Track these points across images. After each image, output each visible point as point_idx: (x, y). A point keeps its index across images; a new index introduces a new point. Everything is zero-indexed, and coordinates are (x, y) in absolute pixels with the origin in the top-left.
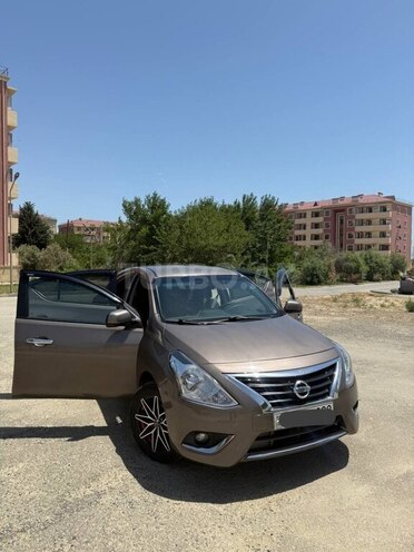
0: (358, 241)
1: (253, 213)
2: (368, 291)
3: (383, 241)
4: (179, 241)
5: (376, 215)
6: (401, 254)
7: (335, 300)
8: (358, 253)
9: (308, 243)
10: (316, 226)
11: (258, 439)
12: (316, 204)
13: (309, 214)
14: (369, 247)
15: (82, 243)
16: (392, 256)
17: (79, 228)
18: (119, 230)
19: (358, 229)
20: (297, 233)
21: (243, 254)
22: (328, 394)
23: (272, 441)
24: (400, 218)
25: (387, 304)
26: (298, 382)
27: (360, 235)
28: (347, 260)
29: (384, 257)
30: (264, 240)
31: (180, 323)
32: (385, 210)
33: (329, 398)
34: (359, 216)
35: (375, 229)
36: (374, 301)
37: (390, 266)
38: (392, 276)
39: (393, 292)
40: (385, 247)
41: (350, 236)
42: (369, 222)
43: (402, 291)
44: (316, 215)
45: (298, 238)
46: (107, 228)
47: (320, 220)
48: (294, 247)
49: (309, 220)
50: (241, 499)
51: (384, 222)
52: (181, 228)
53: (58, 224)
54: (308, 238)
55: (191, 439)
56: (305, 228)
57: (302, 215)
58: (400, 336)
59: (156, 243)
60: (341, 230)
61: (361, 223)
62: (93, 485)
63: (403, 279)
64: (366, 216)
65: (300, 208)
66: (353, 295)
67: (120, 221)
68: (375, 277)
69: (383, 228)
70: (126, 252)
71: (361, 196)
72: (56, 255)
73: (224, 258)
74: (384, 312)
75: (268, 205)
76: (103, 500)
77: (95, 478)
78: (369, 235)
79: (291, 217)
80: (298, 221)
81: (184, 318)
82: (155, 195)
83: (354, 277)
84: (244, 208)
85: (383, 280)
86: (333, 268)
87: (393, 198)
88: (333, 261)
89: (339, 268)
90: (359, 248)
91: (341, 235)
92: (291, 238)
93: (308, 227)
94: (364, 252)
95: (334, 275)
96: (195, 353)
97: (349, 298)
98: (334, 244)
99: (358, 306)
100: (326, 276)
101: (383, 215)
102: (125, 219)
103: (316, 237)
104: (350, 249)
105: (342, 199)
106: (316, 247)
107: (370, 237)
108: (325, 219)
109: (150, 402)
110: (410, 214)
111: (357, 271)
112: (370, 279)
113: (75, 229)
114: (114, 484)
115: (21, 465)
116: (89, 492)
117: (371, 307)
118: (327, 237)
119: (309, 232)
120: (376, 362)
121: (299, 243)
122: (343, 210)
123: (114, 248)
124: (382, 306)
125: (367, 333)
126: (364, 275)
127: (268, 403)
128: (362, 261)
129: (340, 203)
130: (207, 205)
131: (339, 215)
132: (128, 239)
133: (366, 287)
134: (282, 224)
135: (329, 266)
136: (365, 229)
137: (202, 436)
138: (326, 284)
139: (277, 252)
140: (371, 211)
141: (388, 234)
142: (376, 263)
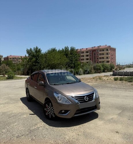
0: (100, 60)
1: (68, 52)
2: (104, 75)
3: (107, 60)
4: (45, 62)
5: (105, 52)
6: (113, 64)
7: (94, 78)
8: (100, 64)
9: (85, 61)
10: (87, 56)
11: (77, 111)
12: (87, 49)
13: (85, 52)
14: (103, 62)
15: (12, 63)
16: (110, 64)
17: (10, 59)
18: (25, 59)
19: (100, 56)
20: (82, 58)
21: (66, 65)
22: (92, 100)
23: (80, 111)
24: (112, 52)
25: (109, 79)
26: (85, 97)
27: (100, 58)
28: (97, 66)
29: (108, 65)
30: (72, 61)
31: (55, 85)
32: (107, 50)
33: (93, 101)
34: (100, 52)
35: (105, 56)
36: (105, 78)
37: (110, 68)
38: (110, 70)
39: (111, 75)
40: (108, 62)
41: (98, 59)
42: (103, 54)
43: (113, 75)
44: (87, 52)
45: (82, 60)
46: (21, 58)
47: (88, 54)
48: (81, 63)
49: (85, 54)
50: (73, 126)
51: (107, 54)
52: (46, 58)
53: (3, 57)
54: (85, 60)
55: (61, 112)
56: (84, 56)
57: (83, 52)
58: (112, 87)
59: (38, 63)
60: (95, 57)
61: (101, 54)
62: (36, 126)
63: (114, 71)
64: (102, 52)
65: (82, 50)
66: (99, 76)
67: (26, 56)
68: (105, 71)
69: (107, 56)
70: (28, 66)
71: (100, 46)
72: (4, 68)
73: (60, 67)
74: (108, 81)
75: (72, 49)
76: (40, 129)
77: (36, 124)
78: (103, 58)
79: (79, 53)
80: (82, 54)
81: (56, 84)
82: (37, 47)
83: (99, 71)
84: (65, 51)
85: (108, 72)
86: (93, 69)
87: (110, 46)
88: (92, 66)
89: (94, 69)
90: (100, 62)
91: (95, 58)
92: (80, 60)
93: (85, 56)
94: (102, 63)
95: (93, 71)
96: (60, 91)
97: (98, 78)
98: (93, 61)
99: (100, 80)
100: (91, 71)
101: (107, 52)
102: (27, 55)
103: (87, 59)
104: (98, 63)
105: (95, 47)
106: (87, 62)
107: (103, 59)
108: (90, 54)
109: (49, 105)
110: (115, 51)
111: (100, 69)
112: (104, 71)
113: (9, 59)
114: (41, 125)
115: (16, 123)
116: (35, 127)
117: (104, 80)
118: (90, 59)
119: (85, 58)
120: (105, 94)
121: (82, 61)
122: (95, 51)
123: (24, 65)
124: (107, 79)
125: (103, 87)
126: (102, 70)
127: (79, 102)
128: (101, 66)
129: (94, 48)
130: (54, 50)
131: (94, 52)
132: (28, 62)
133: (103, 74)
134: (77, 55)
135: (92, 68)
136: (102, 56)
137: (63, 111)
138: (91, 74)
139: (76, 64)
140: (103, 51)
141: (109, 58)
142: (106, 67)
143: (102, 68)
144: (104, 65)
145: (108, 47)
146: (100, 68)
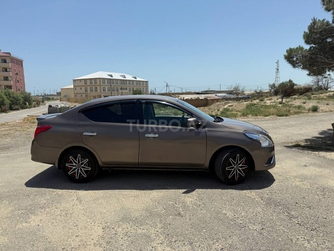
3: (7, 83)
24: (17, 68)
32: (5, 61)
35: (1, 74)
40: (9, 87)
51: (5, 70)
63: (51, 107)
69: (5, 74)
87: (9, 54)
101: (5, 65)
110: (22, 66)
141: (10, 79)
142: (14, 98)
143: (7, 102)
144: (9, 94)
145: (5, 55)
146: (3, 100)
